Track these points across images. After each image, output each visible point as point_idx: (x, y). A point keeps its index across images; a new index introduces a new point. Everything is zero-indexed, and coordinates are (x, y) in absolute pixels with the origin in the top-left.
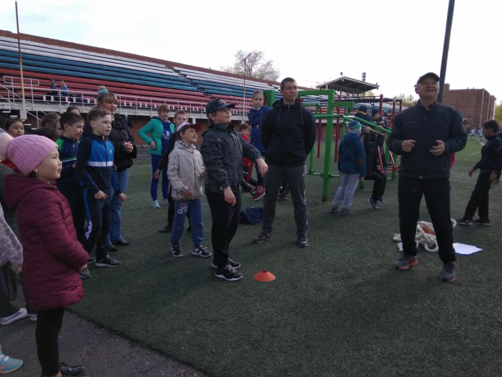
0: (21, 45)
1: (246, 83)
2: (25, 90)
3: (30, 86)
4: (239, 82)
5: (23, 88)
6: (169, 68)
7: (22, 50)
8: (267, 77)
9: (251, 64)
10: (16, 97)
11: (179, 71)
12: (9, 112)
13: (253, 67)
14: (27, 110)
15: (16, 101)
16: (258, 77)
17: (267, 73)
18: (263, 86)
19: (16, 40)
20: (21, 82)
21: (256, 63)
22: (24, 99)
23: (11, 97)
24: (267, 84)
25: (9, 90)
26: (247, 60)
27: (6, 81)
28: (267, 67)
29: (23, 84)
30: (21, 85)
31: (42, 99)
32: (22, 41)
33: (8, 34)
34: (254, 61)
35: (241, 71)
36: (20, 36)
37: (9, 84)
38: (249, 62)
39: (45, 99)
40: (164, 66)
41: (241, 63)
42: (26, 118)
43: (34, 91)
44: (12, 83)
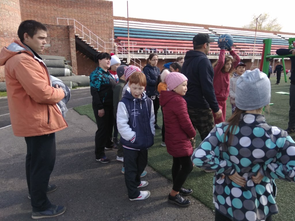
0: (129, 24)
1: (256, 34)
2: (130, 48)
3: (132, 46)
4: (252, 34)
5: (129, 46)
6: (206, 29)
7: (130, 27)
8: (273, 29)
9: (261, 21)
10: (126, 52)
11: (212, 30)
12: (122, 59)
13: (262, 23)
14: (130, 58)
15: (126, 54)
16: (266, 30)
17: (273, 27)
18: (269, 35)
19: (127, 22)
20: (128, 44)
21: (265, 20)
22: (129, 53)
23: (124, 52)
24: (273, 34)
25: (123, 48)
26: (259, 19)
27: (122, 44)
28: (274, 22)
29: (129, 44)
30: (128, 45)
31: (137, 52)
32: (129, 22)
33: (123, 19)
34: (264, 19)
35: (254, 26)
36: (128, 19)
37: (123, 45)
38: (260, 19)
39: (139, 52)
40: (203, 28)
41: (254, 21)
42: (130, 62)
43: (134, 48)
44: (124, 44)
